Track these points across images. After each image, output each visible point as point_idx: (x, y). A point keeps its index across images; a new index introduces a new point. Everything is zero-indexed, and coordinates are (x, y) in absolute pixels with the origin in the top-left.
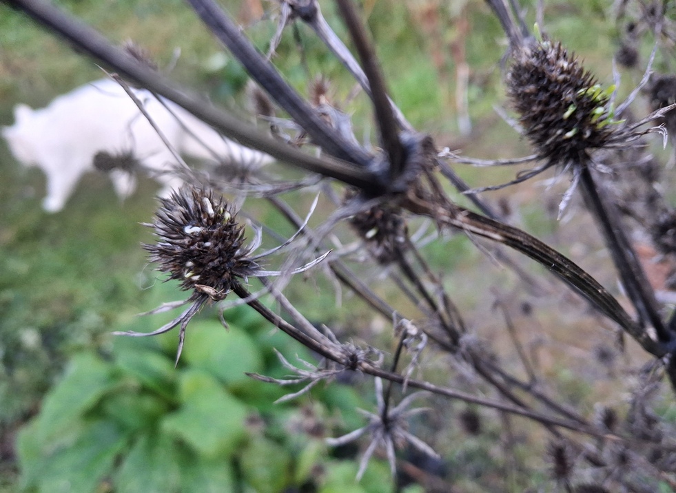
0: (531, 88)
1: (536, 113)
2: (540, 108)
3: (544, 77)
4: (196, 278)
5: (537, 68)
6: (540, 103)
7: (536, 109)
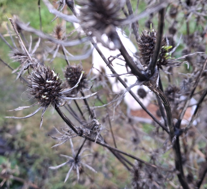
0: (147, 44)
1: (148, 52)
2: (150, 51)
3: (152, 41)
4: (47, 98)
5: (150, 38)
6: (150, 49)
7: (148, 51)
